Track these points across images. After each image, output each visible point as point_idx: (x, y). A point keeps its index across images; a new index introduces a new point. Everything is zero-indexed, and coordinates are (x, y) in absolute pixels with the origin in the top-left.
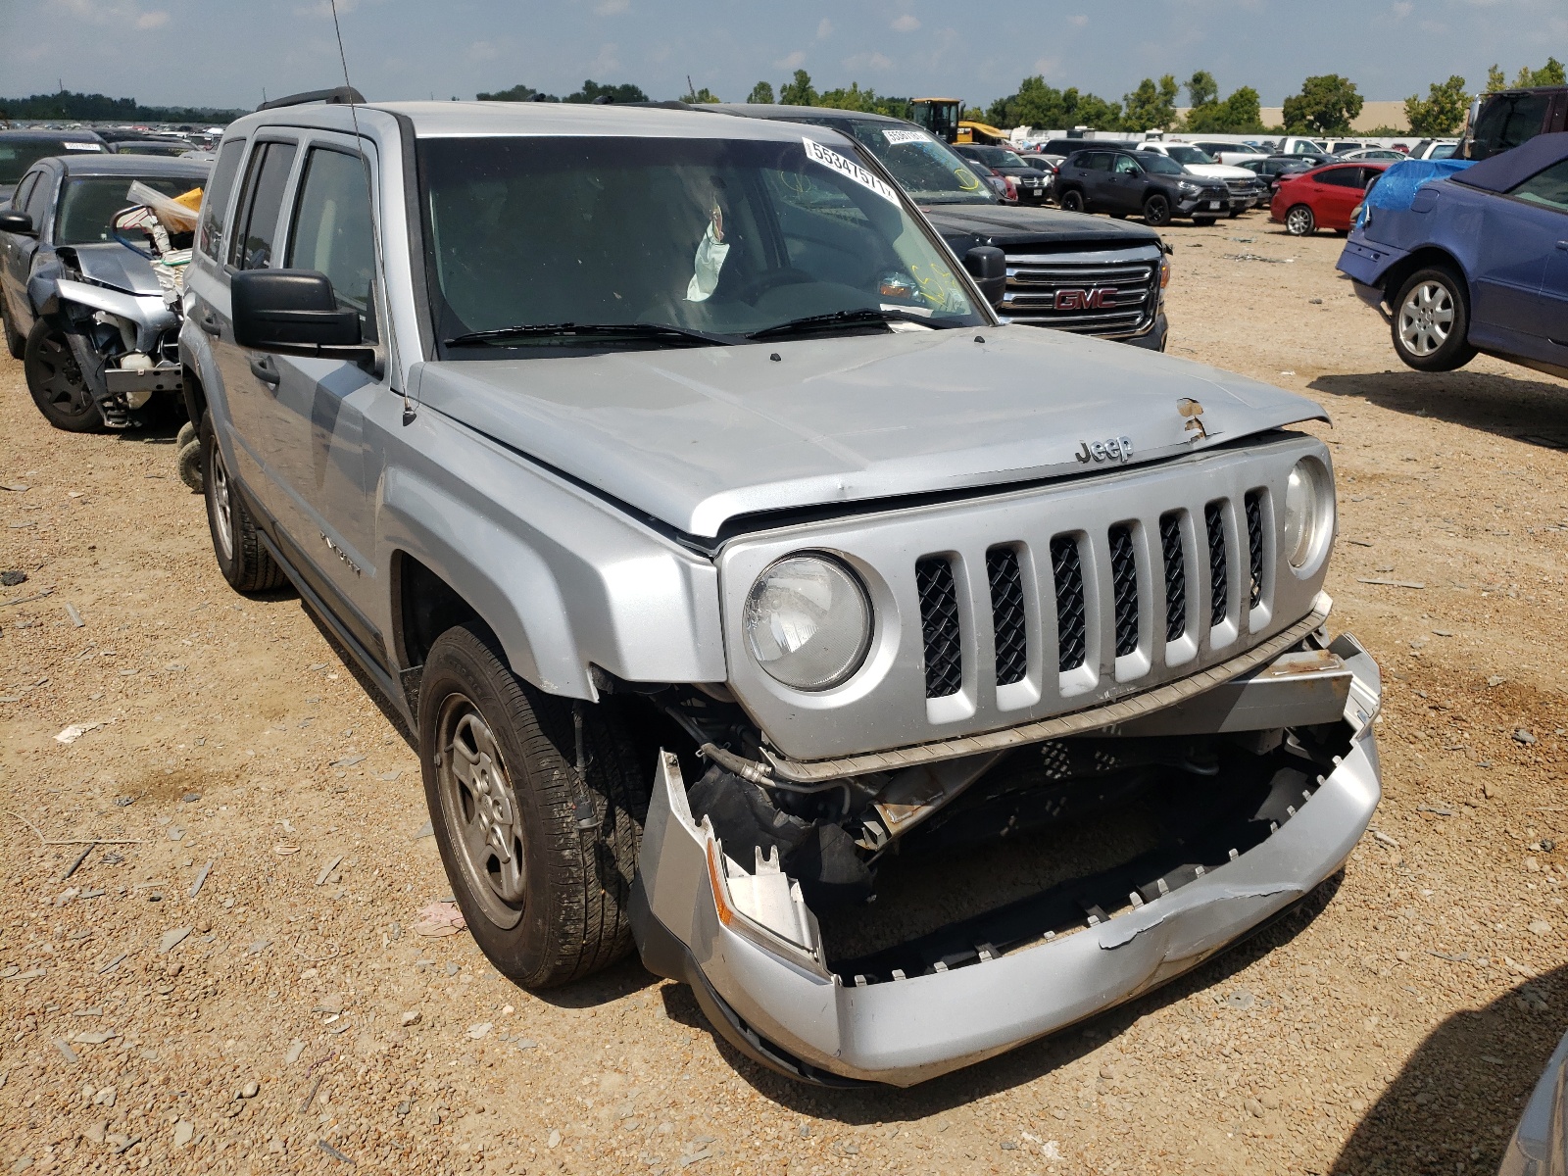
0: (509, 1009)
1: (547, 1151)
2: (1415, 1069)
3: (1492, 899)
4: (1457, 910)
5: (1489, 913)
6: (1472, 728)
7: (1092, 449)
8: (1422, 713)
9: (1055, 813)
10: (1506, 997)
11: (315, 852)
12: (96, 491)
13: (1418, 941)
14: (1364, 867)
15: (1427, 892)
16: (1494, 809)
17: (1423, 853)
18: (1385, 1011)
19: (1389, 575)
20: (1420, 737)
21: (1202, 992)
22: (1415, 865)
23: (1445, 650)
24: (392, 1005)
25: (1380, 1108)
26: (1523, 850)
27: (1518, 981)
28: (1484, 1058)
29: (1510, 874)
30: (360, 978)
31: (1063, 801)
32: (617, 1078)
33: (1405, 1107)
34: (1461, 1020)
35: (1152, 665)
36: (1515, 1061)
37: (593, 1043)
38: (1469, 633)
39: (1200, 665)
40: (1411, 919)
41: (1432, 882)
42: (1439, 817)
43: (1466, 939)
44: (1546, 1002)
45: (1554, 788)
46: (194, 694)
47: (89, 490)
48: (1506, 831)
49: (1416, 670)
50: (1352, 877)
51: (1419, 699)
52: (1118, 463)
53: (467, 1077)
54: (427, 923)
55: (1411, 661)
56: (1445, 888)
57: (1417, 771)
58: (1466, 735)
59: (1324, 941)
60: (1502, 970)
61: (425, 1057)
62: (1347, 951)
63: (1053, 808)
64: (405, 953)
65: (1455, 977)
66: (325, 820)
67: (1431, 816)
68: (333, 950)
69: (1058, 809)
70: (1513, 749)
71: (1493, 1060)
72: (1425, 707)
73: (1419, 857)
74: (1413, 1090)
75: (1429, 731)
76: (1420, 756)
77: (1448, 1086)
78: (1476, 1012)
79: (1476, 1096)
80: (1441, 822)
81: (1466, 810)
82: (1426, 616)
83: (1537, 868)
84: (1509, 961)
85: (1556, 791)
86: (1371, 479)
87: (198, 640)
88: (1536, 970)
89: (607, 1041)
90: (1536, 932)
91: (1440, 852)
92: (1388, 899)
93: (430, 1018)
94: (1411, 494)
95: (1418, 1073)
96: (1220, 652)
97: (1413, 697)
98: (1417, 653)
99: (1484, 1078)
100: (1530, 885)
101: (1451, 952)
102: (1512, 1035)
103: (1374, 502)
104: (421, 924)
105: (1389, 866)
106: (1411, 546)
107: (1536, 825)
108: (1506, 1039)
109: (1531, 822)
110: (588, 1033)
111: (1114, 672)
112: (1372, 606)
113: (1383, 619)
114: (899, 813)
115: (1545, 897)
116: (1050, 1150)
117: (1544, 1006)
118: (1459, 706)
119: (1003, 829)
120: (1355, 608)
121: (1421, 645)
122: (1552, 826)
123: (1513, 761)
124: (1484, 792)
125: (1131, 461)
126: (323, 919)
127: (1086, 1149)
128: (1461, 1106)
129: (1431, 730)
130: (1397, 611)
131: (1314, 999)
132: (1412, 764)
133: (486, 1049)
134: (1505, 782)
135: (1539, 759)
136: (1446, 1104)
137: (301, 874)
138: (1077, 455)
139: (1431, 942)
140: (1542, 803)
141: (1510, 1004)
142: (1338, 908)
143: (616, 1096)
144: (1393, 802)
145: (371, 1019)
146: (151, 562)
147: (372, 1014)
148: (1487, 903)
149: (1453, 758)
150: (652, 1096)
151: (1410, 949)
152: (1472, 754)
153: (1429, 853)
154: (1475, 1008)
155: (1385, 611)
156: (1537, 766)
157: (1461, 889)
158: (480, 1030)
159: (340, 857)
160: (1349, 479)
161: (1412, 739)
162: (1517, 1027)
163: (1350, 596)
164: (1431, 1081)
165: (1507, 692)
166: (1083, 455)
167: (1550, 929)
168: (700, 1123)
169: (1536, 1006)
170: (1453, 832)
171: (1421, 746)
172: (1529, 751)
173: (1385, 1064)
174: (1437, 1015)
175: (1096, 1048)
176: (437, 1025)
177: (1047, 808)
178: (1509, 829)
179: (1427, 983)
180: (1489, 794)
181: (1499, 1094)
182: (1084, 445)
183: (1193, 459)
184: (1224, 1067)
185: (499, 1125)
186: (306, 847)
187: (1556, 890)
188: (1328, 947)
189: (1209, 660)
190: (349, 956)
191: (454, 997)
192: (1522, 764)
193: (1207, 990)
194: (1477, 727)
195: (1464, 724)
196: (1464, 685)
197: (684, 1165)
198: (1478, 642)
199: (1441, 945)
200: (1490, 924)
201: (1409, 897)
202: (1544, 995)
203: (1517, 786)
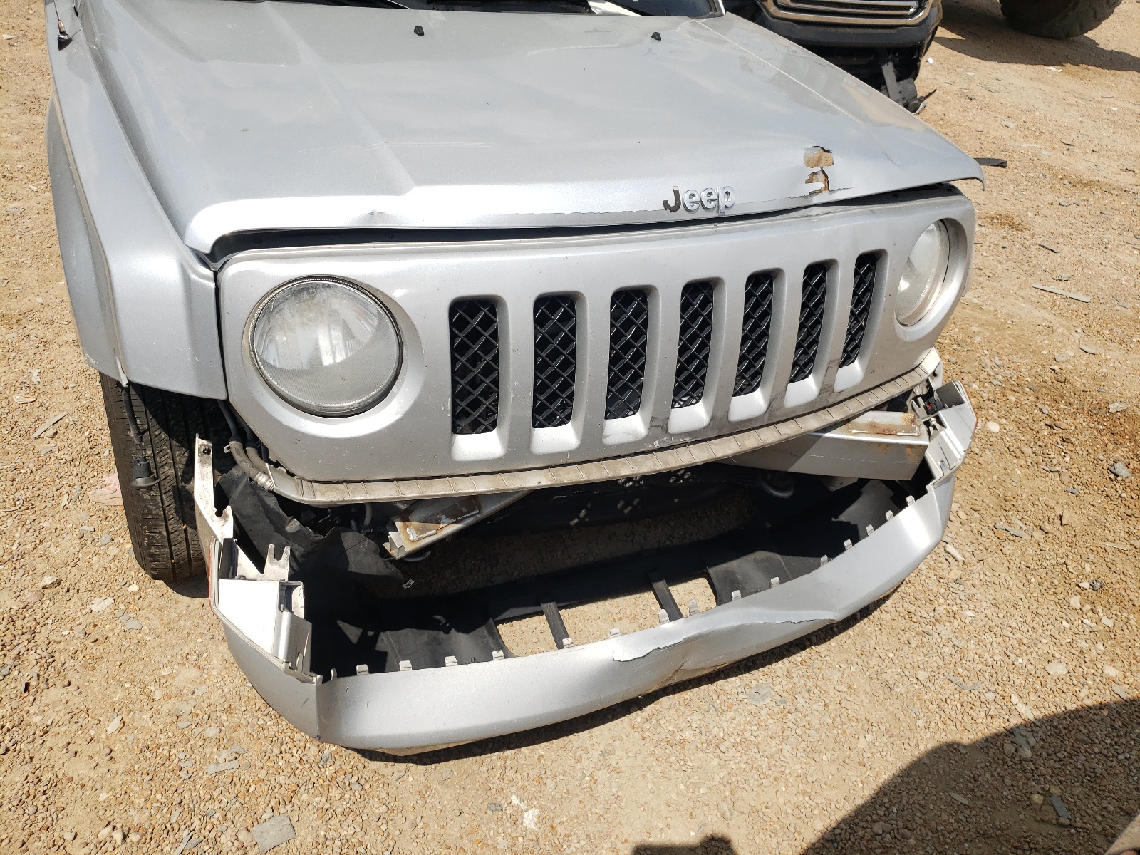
0: (134, 588)
1: (103, 736)
2: (885, 794)
3: (1025, 630)
4: (989, 637)
5: (1016, 645)
6: (1076, 452)
7: (685, 197)
8: (1037, 429)
9: (626, 511)
10: (997, 735)
11: (47, 405)
12: (24, 36)
13: (941, 662)
14: (923, 577)
15: (970, 613)
16: (1064, 537)
17: (981, 572)
18: (883, 729)
19: (1062, 284)
20: (1025, 452)
21: (729, 680)
22: (970, 583)
23: (1083, 368)
24: (43, 564)
25: (838, 831)
26: (1073, 584)
27: (1015, 721)
28: (954, 795)
29: (1051, 608)
30: (28, 534)
31: (636, 501)
32: (193, 673)
33: (860, 834)
34: (949, 751)
35: (712, 419)
36: (980, 803)
37: (189, 634)
38: (1112, 353)
39: (769, 420)
40: (944, 638)
41: (978, 604)
42: (1011, 538)
43: (985, 668)
44: (1032, 748)
45: (1127, 525)
46: (18, 237)
47: (20, 34)
48: (1065, 563)
49: (1049, 383)
50: (909, 585)
51: (1040, 414)
52: (714, 215)
53: (71, 649)
54: (105, 490)
55: (1049, 374)
56: (986, 612)
57: (1010, 486)
58: (1067, 459)
59: (859, 646)
60: (1005, 707)
61: (46, 622)
62: (875, 661)
63: (625, 507)
64: (78, 514)
65: (959, 706)
66: (70, 375)
67: (1004, 534)
68: (17, 503)
69: (630, 508)
70: (1104, 480)
71: (960, 798)
72: (1042, 423)
73: (976, 576)
74: (875, 817)
75: (1037, 449)
76: (1019, 472)
77: (909, 817)
78: (964, 746)
79: (930, 834)
80: (1011, 543)
81: (1038, 535)
82: (1079, 331)
83: (1078, 607)
84: (1015, 699)
85: (1127, 530)
86: (1086, 185)
87: (42, 187)
88: (1036, 713)
89: (201, 635)
90: (1051, 673)
91: (997, 574)
92: (932, 614)
93: (67, 584)
94: (1116, 205)
95: (886, 800)
96: (794, 409)
97: (1036, 411)
98: (1056, 368)
99: (944, 817)
100: (1065, 623)
101: (966, 679)
102: (988, 776)
103: (1079, 208)
104: (99, 491)
105: (945, 581)
106: (1093, 257)
107: (1095, 560)
108: (980, 779)
109: (1092, 557)
110: (188, 624)
111: (667, 425)
112: (1035, 312)
113: (1041, 327)
114: (420, 531)
115: (1074, 638)
116: (530, 819)
117: (1027, 753)
118: (1073, 428)
119: (573, 519)
120: (1019, 312)
121: (1064, 359)
122: (1109, 565)
123: (1100, 492)
124: (1061, 520)
125: (728, 213)
126: (23, 471)
127: (562, 823)
128: (912, 841)
129: (1037, 447)
130: (1055, 321)
131: (826, 705)
132: (1008, 480)
133: (99, 624)
134: (1085, 512)
135: (1124, 495)
136: (899, 837)
137: (25, 424)
138: (666, 203)
139: (952, 665)
140: (1110, 539)
141: (998, 744)
142: (883, 616)
143: (185, 691)
144: (976, 514)
145: (18, 577)
146: (37, 108)
147: (21, 572)
148: (1018, 635)
149: (1047, 479)
150: (215, 697)
151: (930, 670)
152: (1066, 478)
153: (987, 573)
154: (966, 741)
155: (1045, 320)
156: (1119, 501)
157: (1001, 616)
158: (100, 605)
159: (65, 413)
160: (1066, 182)
161: (1018, 453)
162: (996, 768)
163: (1021, 299)
164: (895, 810)
165: (1122, 420)
166: (672, 203)
167: (1065, 672)
168: (241, 733)
169: (1021, 751)
170: (1017, 557)
171: (1023, 462)
172: (1118, 485)
173: (860, 785)
174: (927, 741)
175: (612, 720)
176: (71, 591)
177: (619, 506)
178: (1069, 562)
179: (933, 707)
180: (1064, 522)
181: (953, 835)
182: (676, 193)
183: (808, 214)
184: (716, 762)
185: (77, 701)
186: (43, 398)
187: (1087, 633)
188: (859, 653)
189: (779, 415)
190: (28, 511)
191: (96, 566)
192: (1107, 496)
193: (734, 678)
194: (1080, 453)
195: (1070, 447)
196: (1086, 407)
197: (210, 773)
198: (1117, 363)
199: (960, 670)
200: (1013, 657)
201: (952, 614)
202: (1032, 741)
203: (1093, 517)
